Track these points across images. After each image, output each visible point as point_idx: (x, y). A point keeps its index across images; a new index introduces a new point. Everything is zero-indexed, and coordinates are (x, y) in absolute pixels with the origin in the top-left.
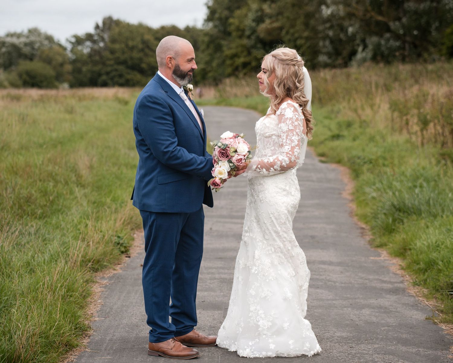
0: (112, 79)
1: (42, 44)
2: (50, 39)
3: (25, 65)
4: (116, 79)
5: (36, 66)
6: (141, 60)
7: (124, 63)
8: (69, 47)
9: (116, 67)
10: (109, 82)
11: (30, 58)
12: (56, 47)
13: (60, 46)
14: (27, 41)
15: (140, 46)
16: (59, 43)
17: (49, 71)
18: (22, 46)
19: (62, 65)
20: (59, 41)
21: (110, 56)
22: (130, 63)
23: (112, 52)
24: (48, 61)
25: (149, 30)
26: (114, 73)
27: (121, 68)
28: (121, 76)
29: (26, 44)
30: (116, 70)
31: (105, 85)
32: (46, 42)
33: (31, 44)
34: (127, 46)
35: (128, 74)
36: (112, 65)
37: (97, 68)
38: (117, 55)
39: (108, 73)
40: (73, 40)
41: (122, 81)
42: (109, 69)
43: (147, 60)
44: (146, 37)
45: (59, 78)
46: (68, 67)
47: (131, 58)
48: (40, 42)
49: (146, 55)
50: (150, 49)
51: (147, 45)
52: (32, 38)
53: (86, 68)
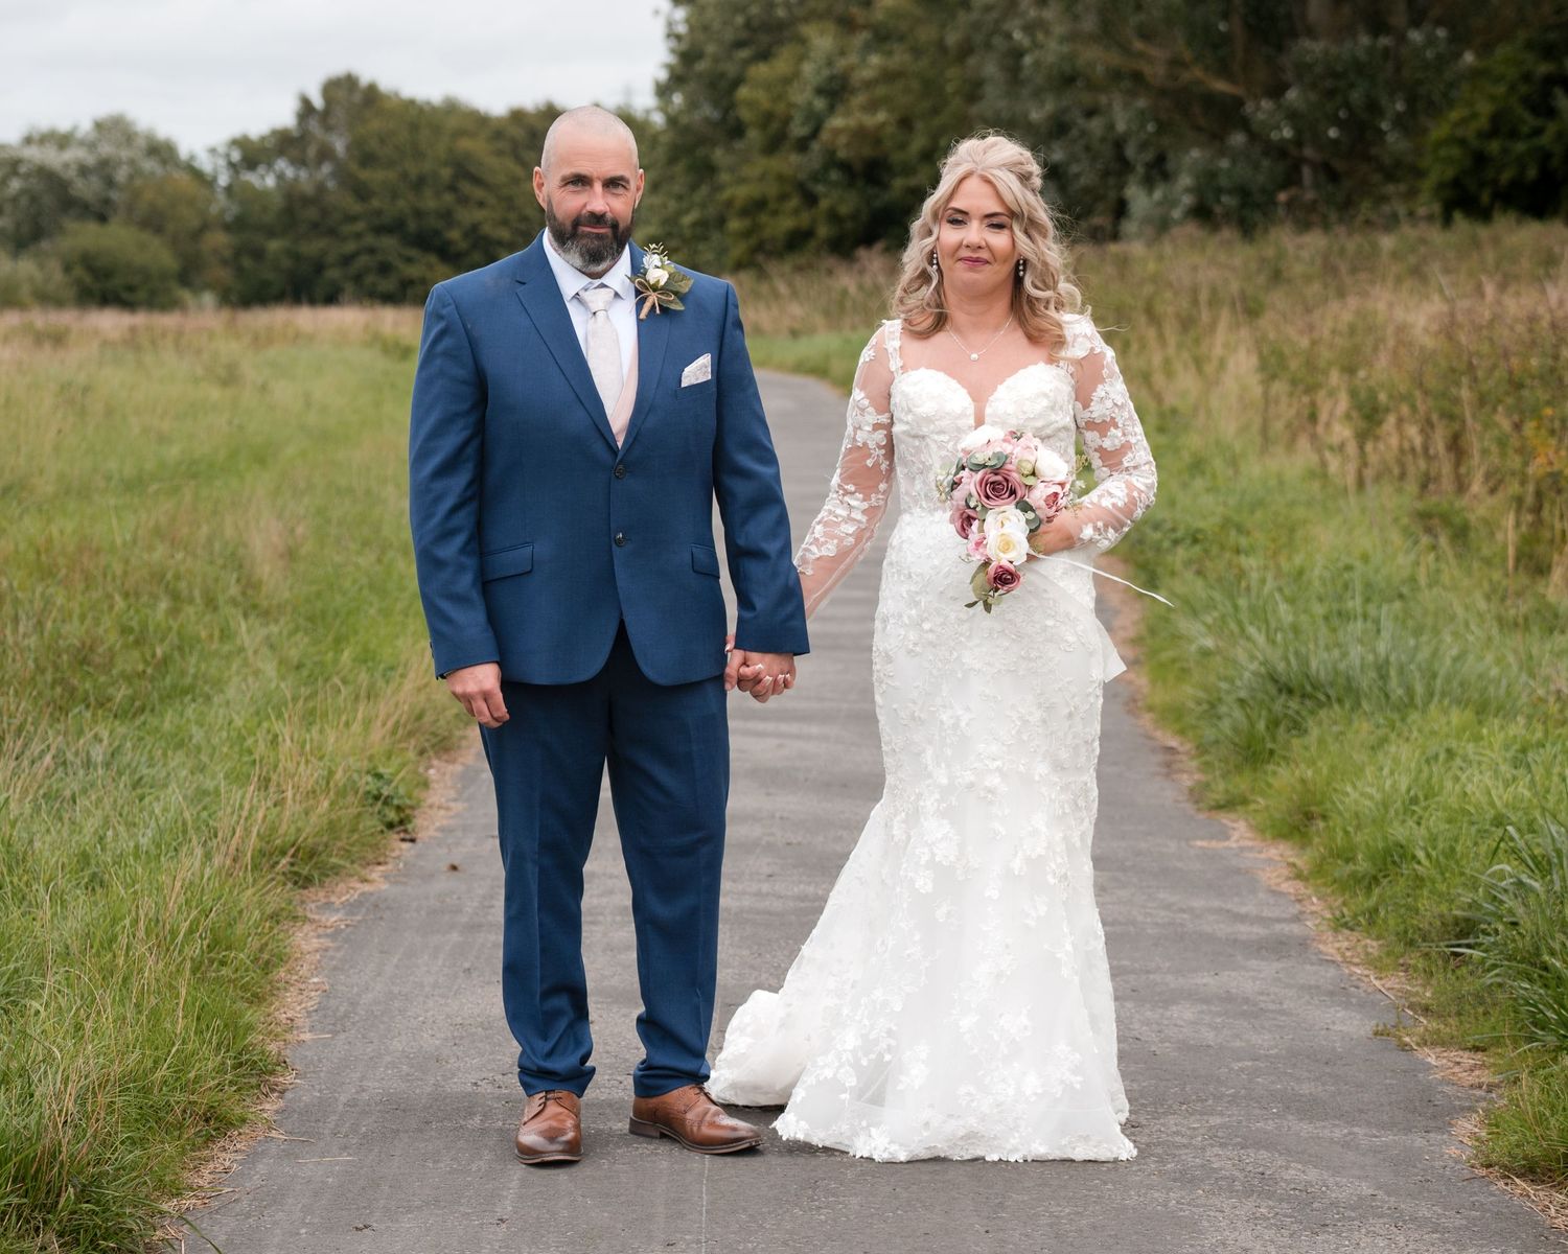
0: (358, 279)
1: (136, 172)
2: (161, 151)
3: (84, 236)
4: (370, 279)
5: (117, 239)
6: (447, 216)
7: (395, 227)
8: (223, 180)
9: (371, 240)
10: (349, 287)
11: (101, 213)
12: (182, 178)
13: (197, 174)
14: (90, 160)
15: (446, 174)
16: (196, 164)
17: (159, 255)
18: (72, 173)
19: (197, 234)
20: (192, 157)
21: (356, 208)
22: (412, 226)
23: (362, 192)
24: (154, 222)
25: (479, 122)
26: (364, 260)
27: (389, 243)
28: (385, 269)
29: (84, 171)
30: (372, 251)
31: (331, 299)
32: (149, 165)
33: (104, 168)
34: (404, 176)
35: (409, 260)
36: (358, 236)
37: (312, 247)
38: (376, 203)
39: (346, 260)
40: (236, 156)
41: (388, 285)
42: (350, 247)
43: (467, 216)
44: (465, 144)
45: (189, 275)
46: (219, 240)
47: (418, 214)
48: (132, 162)
49: (464, 200)
50: (477, 181)
51: (464, 171)
52: (106, 150)
53: (274, 246)
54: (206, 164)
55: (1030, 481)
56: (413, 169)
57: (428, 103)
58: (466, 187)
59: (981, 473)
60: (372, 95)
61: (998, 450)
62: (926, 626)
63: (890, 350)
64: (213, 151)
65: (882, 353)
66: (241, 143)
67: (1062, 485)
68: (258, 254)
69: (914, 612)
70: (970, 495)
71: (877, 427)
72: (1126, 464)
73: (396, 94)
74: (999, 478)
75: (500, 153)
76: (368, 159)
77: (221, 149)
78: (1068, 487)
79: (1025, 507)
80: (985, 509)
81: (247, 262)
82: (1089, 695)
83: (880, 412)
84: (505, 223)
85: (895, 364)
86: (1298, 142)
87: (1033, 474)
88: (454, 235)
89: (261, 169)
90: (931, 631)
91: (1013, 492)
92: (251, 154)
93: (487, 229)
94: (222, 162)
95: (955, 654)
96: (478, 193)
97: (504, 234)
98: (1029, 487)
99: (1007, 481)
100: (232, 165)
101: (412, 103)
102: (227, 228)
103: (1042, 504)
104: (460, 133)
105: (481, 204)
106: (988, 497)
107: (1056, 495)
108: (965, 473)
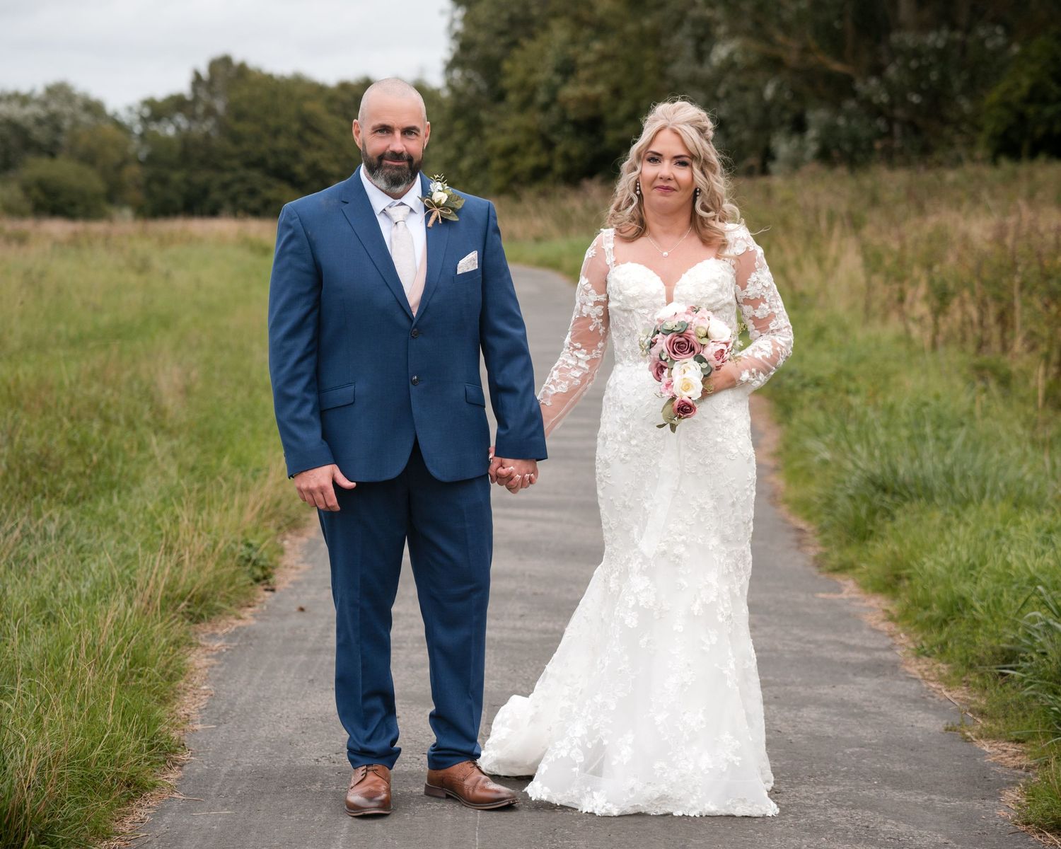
0: (233, 200)
1: (76, 123)
2: (94, 108)
3: (39, 167)
4: (242, 200)
5: (63, 170)
6: (295, 155)
7: (259, 163)
8: (138, 129)
9: (242, 172)
10: (225, 205)
11: (51, 151)
12: (109, 128)
13: (119, 125)
14: (41, 112)
15: (296, 126)
16: (118, 119)
17: (93, 181)
18: (30, 123)
19: (119, 167)
20: (116, 114)
21: (230, 147)
22: (271, 162)
23: (236, 138)
24: (89, 158)
25: (319, 90)
26: (237, 187)
27: (255, 175)
28: (252, 192)
29: (39, 122)
30: (243, 180)
31: (214, 213)
32: (85, 118)
33: (53, 121)
34: (266, 127)
35: (269, 187)
36: (233, 169)
37: (201, 177)
38: (245, 146)
39: (225, 186)
40: (147, 112)
41: (254, 203)
42: (228, 177)
43: (309, 156)
44: (310, 106)
45: (114, 195)
46: (133, 171)
47: (275, 153)
48: (73, 116)
49: (308, 145)
50: (317, 131)
51: (309, 125)
52: (54, 106)
53: (177, 176)
54: (125, 117)
55: (704, 341)
56: (272, 122)
57: (282, 77)
58: (309, 136)
59: (670, 337)
60: (242, 71)
61: (682, 319)
62: (634, 442)
63: (607, 250)
64: (130, 109)
65: (601, 252)
66: (149, 102)
67: (727, 344)
68: (164, 181)
69: (624, 433)
70: (663, 351)
71: (597, 303)
72: (771, 328)
73: (260, 71)
74: (682, 339)
75: (332, 112)
76: (240, 116)
77: (136, 109)
78: (731, 345)
79: (701, 360)
80: (673, 361)
81: (156, 187)
82: (746, 490)
83: (599, 293)
84: (336, 160)
85: (610, 259)
86: (892, 105)
87: (707, 336)
88: (299, 169)
89: (164, 122)
90: (637, 446)
91: (692, 349)
92: (157, 111)
93: (324, 165)
94: (136, 117)
95: (654, 462)
96: (317, 140)
97: (335, 168)
98: (704, 346)
99: (688, 341)
100: (144, 120)
101: (270, 77)
102: (141, 163)
103: (713, 357)
104: (305, 98)
105: (320, 148)
106: (675, 353)
107: (722, 351)
108: (659, 336)
